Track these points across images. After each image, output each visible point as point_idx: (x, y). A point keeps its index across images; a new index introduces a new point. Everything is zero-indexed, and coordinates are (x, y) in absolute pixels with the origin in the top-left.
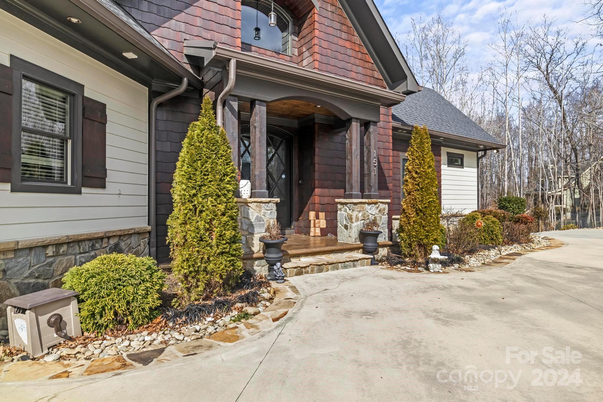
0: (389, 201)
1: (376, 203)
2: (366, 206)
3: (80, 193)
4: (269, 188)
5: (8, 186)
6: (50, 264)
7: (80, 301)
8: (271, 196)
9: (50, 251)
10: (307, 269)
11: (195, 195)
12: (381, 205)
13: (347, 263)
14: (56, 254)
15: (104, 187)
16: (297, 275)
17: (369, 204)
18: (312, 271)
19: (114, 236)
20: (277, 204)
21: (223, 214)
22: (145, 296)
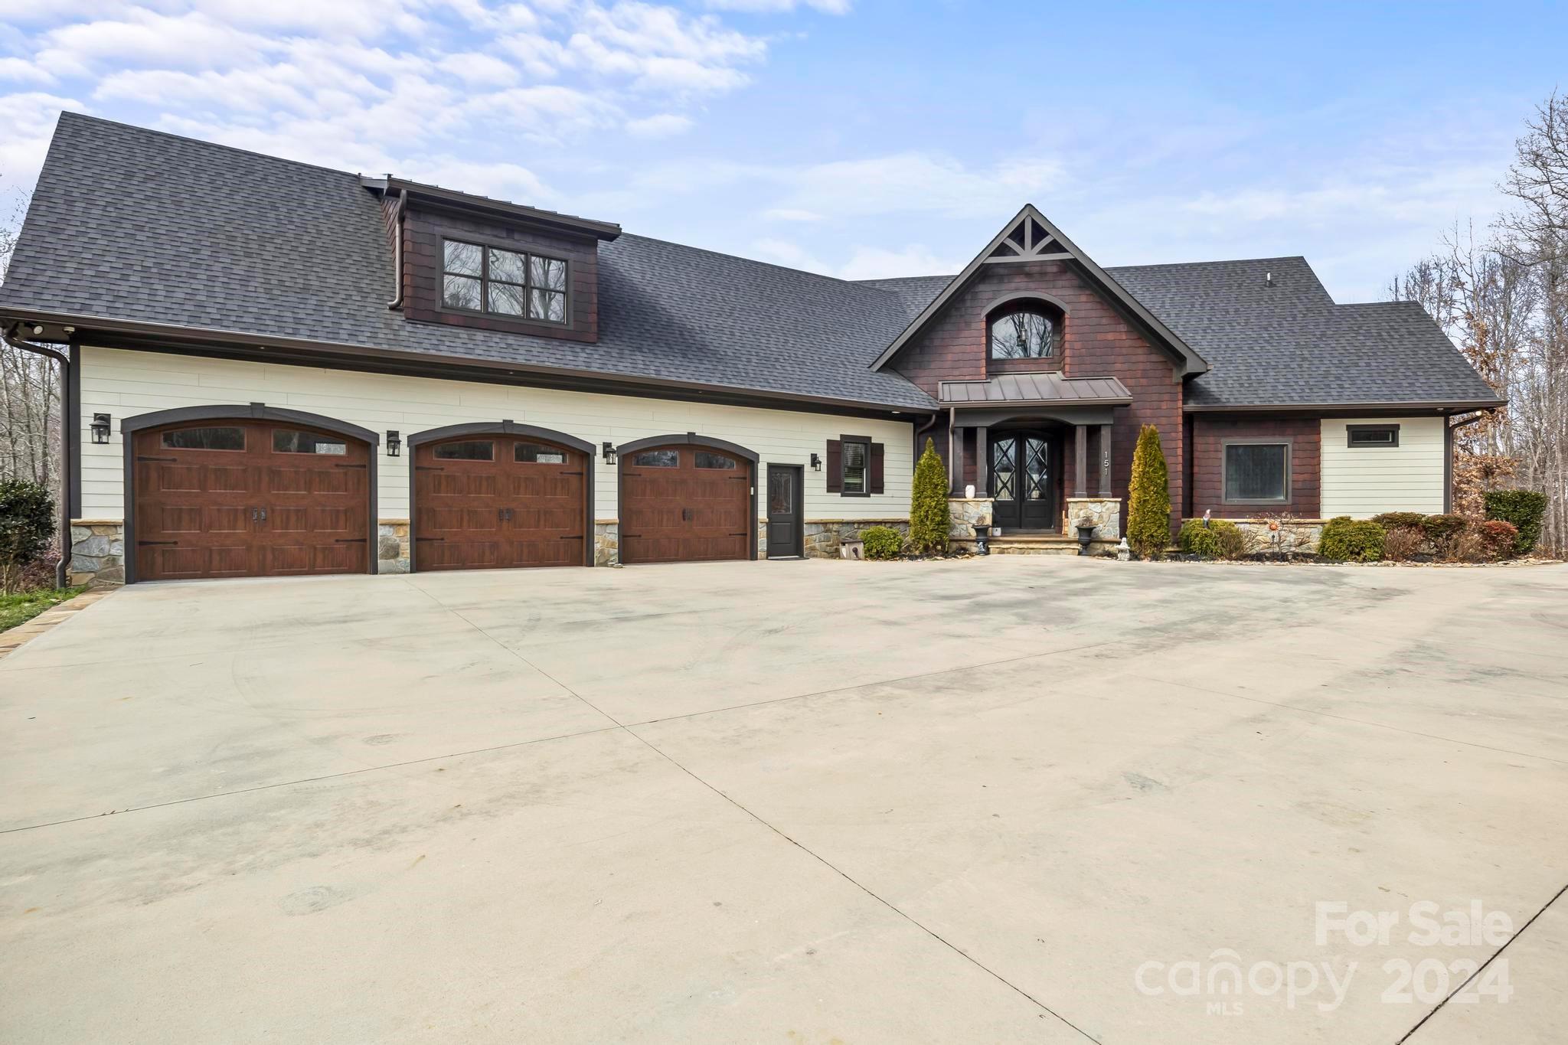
0: (1120, 499)
1: (1101, 502)
2: (1090, 504)
3: (869, 496)
4: (988, 491)
5: (840, 494)
6: (856, 532)
7: (864, 544)
8: (989, 497)
9: (856, 526)
10: (1009, 550)
11: (919, 497)
12: (1109, 503)
13: (1049, 550)
14: (859, 528)
15: (882, 493)
16: (999, 553)
17: (1091, 502)
18: (1013, 553)
19: (889, 522)
20: (993, 502)
21: (935, 508)
22: (890, 545)
